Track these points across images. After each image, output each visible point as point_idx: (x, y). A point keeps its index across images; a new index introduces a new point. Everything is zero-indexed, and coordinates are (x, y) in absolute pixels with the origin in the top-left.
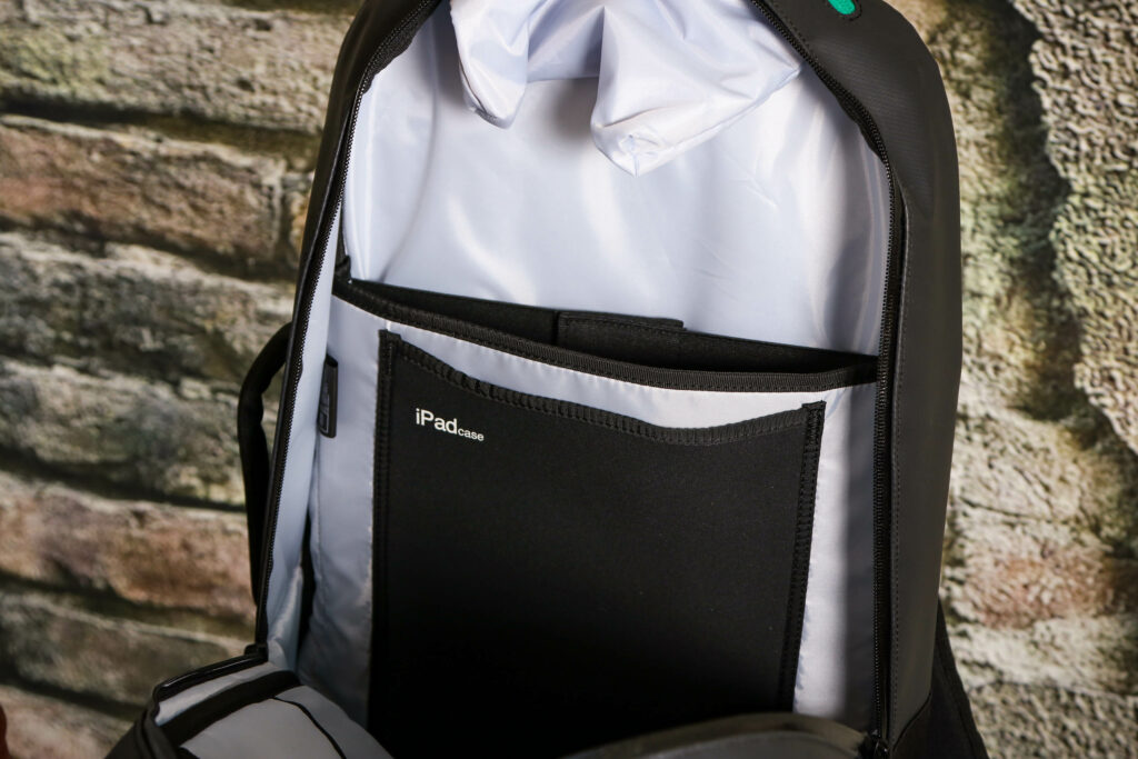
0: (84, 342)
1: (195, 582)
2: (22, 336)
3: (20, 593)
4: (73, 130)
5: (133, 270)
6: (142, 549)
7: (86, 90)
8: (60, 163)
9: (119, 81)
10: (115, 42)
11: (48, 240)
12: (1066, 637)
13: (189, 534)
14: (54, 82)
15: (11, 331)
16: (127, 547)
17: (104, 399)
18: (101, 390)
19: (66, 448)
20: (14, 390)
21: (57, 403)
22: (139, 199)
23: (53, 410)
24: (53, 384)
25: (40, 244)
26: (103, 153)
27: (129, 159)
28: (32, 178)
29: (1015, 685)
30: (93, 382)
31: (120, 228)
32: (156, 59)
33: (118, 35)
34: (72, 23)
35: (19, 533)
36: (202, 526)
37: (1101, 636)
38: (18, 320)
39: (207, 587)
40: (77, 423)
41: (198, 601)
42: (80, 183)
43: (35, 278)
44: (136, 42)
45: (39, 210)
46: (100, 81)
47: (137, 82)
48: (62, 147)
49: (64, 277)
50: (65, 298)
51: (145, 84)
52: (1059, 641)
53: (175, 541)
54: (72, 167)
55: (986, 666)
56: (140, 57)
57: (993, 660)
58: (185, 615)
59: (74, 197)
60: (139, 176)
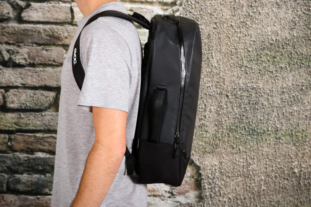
0: (29, 169)
2: (18, 170)
4: (28, 134)
5: (38, 156)
6: (38, 204)
7: (31, 128)
8: (26, 140)
9: (37, 126)
10: (36, 119)
11: (24, 153)
12: (190, 195)
14: (26, 127)
15: (16, 169)
16: (35, 204)
17: (32, 179)
18: (32, 177)
19: (25, 188)
20: (16, 179)
21: (24, 181)
22: (40, 144)
23: (23, 182)
24: (23, 177)
25: (22, 154)
26: (34, 138)
27: (38, 138)
28: (21, 143)
29: (183, 204)
30: (30, 176)
31: (36, 149)
32: (43, 122)
33: (37, 118)
34: (29, 117)
35: (15, 205)
37: (195, 194)
38: (17, 167)
40: (27, 184)
42: (30, 143)
43: (20, 160)
44: (40, 119)
45: (22, 148)
46: (34, 126)
47: (40, 126)
48: (27, 137)
49: (26, 159)
50: (26, 162)
51: (41, 126)
52: (189, 196)
53: (44, 202)
54: (28, 140)
55: (178, 202)
56: (40, 122)
57: (179, 201)
59: (28, 145)
60: (40, 141)
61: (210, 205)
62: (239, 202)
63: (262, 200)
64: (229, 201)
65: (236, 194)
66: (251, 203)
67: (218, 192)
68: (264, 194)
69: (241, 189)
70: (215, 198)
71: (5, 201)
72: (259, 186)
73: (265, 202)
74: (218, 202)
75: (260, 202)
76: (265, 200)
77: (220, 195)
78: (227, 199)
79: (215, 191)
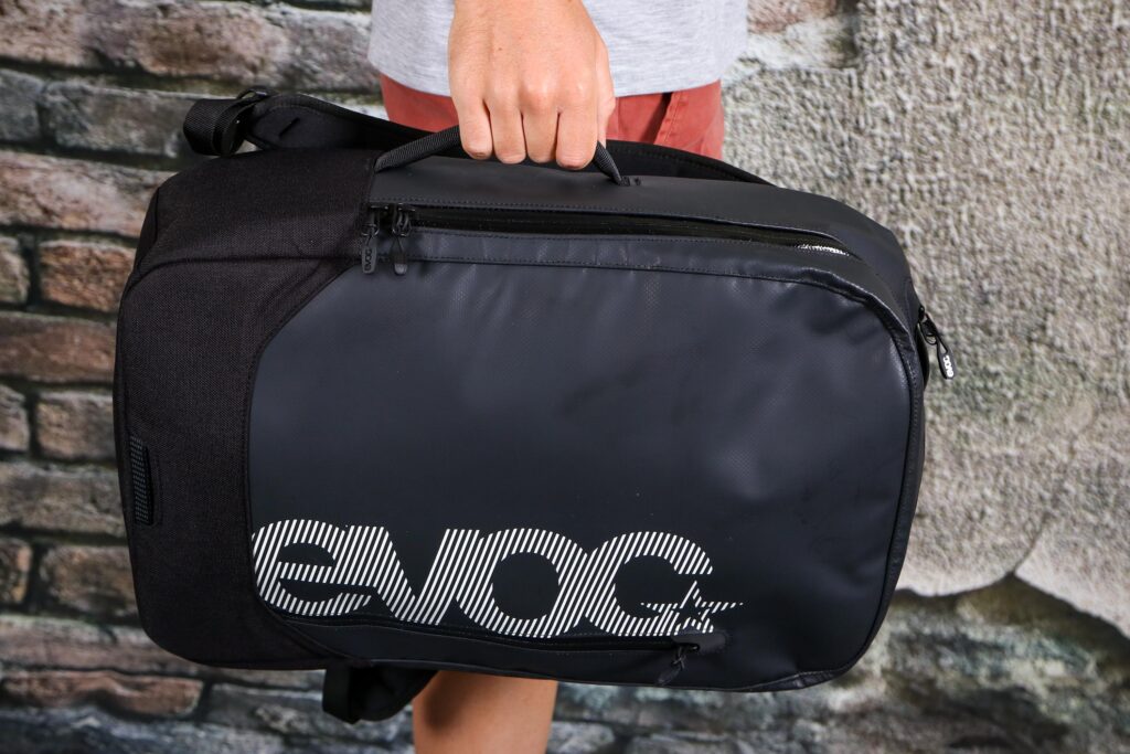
1: (204, 55)
3: (63, 79)
6: (165, 34)
12: (806, 35)
13: (202, 19)
16: (154, 34)
29: (772, 72)
35: (65, 32)
36: (210, 13)
37: (828, 31)
39: (213, 59)
41: (205, 70)
52: (802, 38)
53: (190, 26)
55: (755, 61)
57: (760, 56)
58: (195, 82)
61: (888, 83)
62: (1009, 76)
63: (1106, 75)
64: (970, 70)
65: (1001, 40)
66: (1058, 85)
67: (924, 28)
68: (1120, 48)
69: (1026, 20)
70: (910, 55)
71: (24, 10)
72: (1102, 13)
73: (1120, 84)
74: (920, 72)
75: (1097, 82)
76: (1120, 73)
77: (934, 41)
78: (961, 60)
79: (914, 22)
